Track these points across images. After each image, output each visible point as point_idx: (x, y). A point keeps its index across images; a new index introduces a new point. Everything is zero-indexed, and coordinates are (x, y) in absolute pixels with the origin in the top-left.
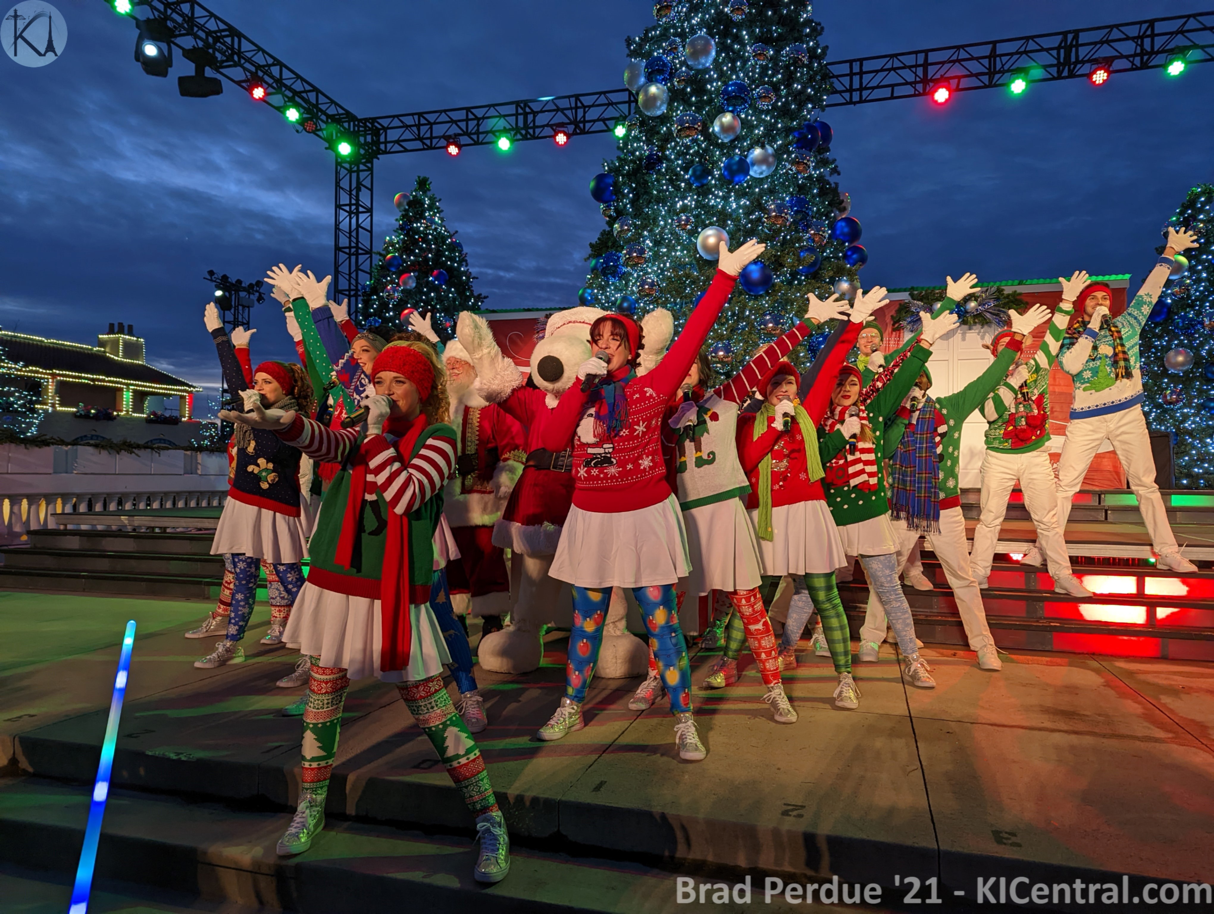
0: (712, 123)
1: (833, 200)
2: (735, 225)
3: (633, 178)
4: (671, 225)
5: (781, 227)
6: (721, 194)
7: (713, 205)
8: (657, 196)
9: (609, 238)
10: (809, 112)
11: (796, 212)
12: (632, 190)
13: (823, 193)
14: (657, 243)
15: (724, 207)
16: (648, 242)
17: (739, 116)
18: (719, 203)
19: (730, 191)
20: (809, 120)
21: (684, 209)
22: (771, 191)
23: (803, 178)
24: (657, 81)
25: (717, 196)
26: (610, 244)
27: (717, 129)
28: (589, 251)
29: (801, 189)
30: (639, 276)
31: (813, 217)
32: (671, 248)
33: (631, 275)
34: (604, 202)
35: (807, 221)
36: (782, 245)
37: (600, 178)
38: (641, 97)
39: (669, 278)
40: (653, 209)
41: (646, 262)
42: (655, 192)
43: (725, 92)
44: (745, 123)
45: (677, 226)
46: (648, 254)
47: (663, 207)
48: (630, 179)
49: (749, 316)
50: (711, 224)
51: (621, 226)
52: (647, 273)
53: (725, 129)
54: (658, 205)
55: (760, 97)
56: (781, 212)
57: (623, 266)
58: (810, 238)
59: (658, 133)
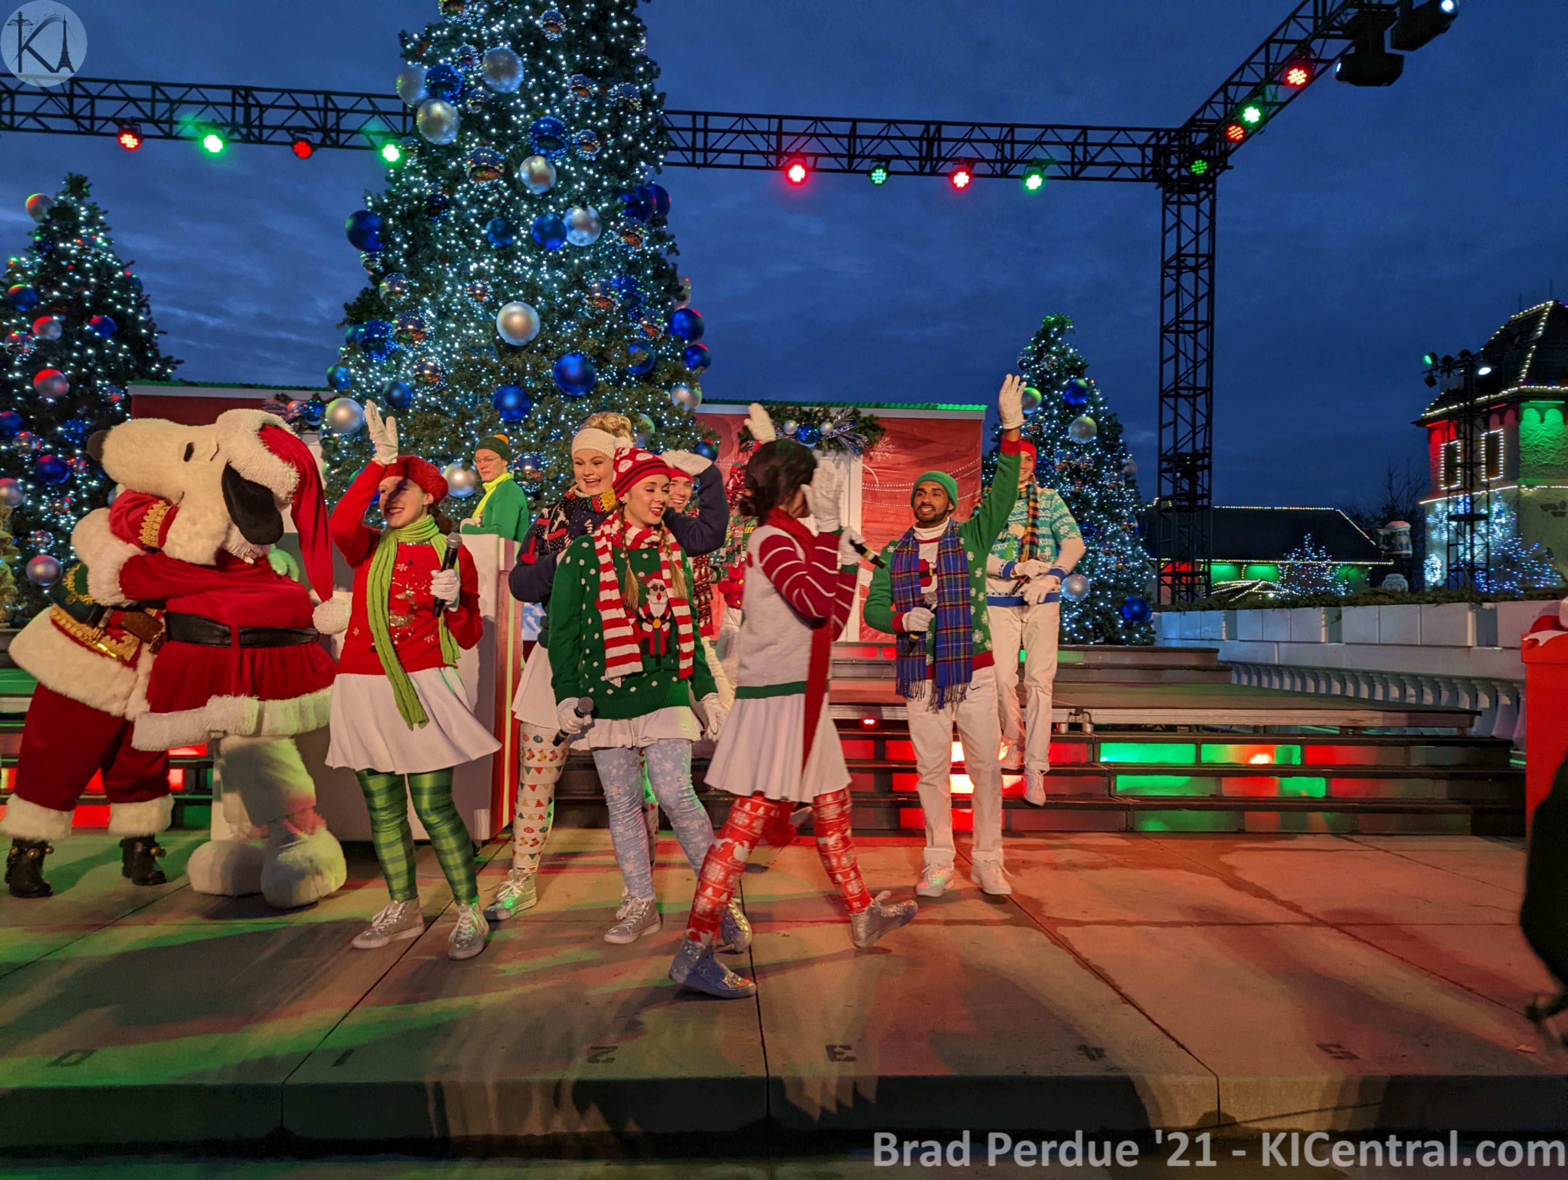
0: (518, 165)
1: (670, 285)
2: (549, 304)
3: (409, 222)
4: (462, 292)
5: (606, 313)
6: (529, 260)
7: (518, 275)
8: (442, 252)
9: (373, 301)
10: (642, 171)
11: (625, 295)
12: (407, 239)
13: (658, 275)
14: (443, 315)
15: (533, 278)
16: (428, 311)
17: (553, 163)
18: (527, 272)
19: (541, 258)
20: (642, 181)
21: (480, 274)
22: (594, 265)
23: (634, 253)
24: (443, 99)
25: (524, 263)
26: (374, 308)
27: (524, 175)
28: (343, 315)
29: (632, 267)
30: (416, 357)
31: (645, 304)
32: (461, 323)
33: (404, 353)
34: (367, 250)
35: (639, 308)
36: (607, 335)
37: (360, 217)
38: (420, 116)
39: (458, 363)
40: (436, 268)
41: (426, 338)
42: (440, 247)
43: (535, 129)
44: (561, 173)
45: (470, 296)
46: (429, 329)
47: (451, 268)
48: (403, 223)
49: (564, 423)
50: (517, 298)
51: (391, 286)
52: (427, 354)
53: (534, 176)
54: (443, 263)
55: (581, 144)
56: (607, 293)
57: (393, 340)
58: (642, 330)
59: (444, 167)
